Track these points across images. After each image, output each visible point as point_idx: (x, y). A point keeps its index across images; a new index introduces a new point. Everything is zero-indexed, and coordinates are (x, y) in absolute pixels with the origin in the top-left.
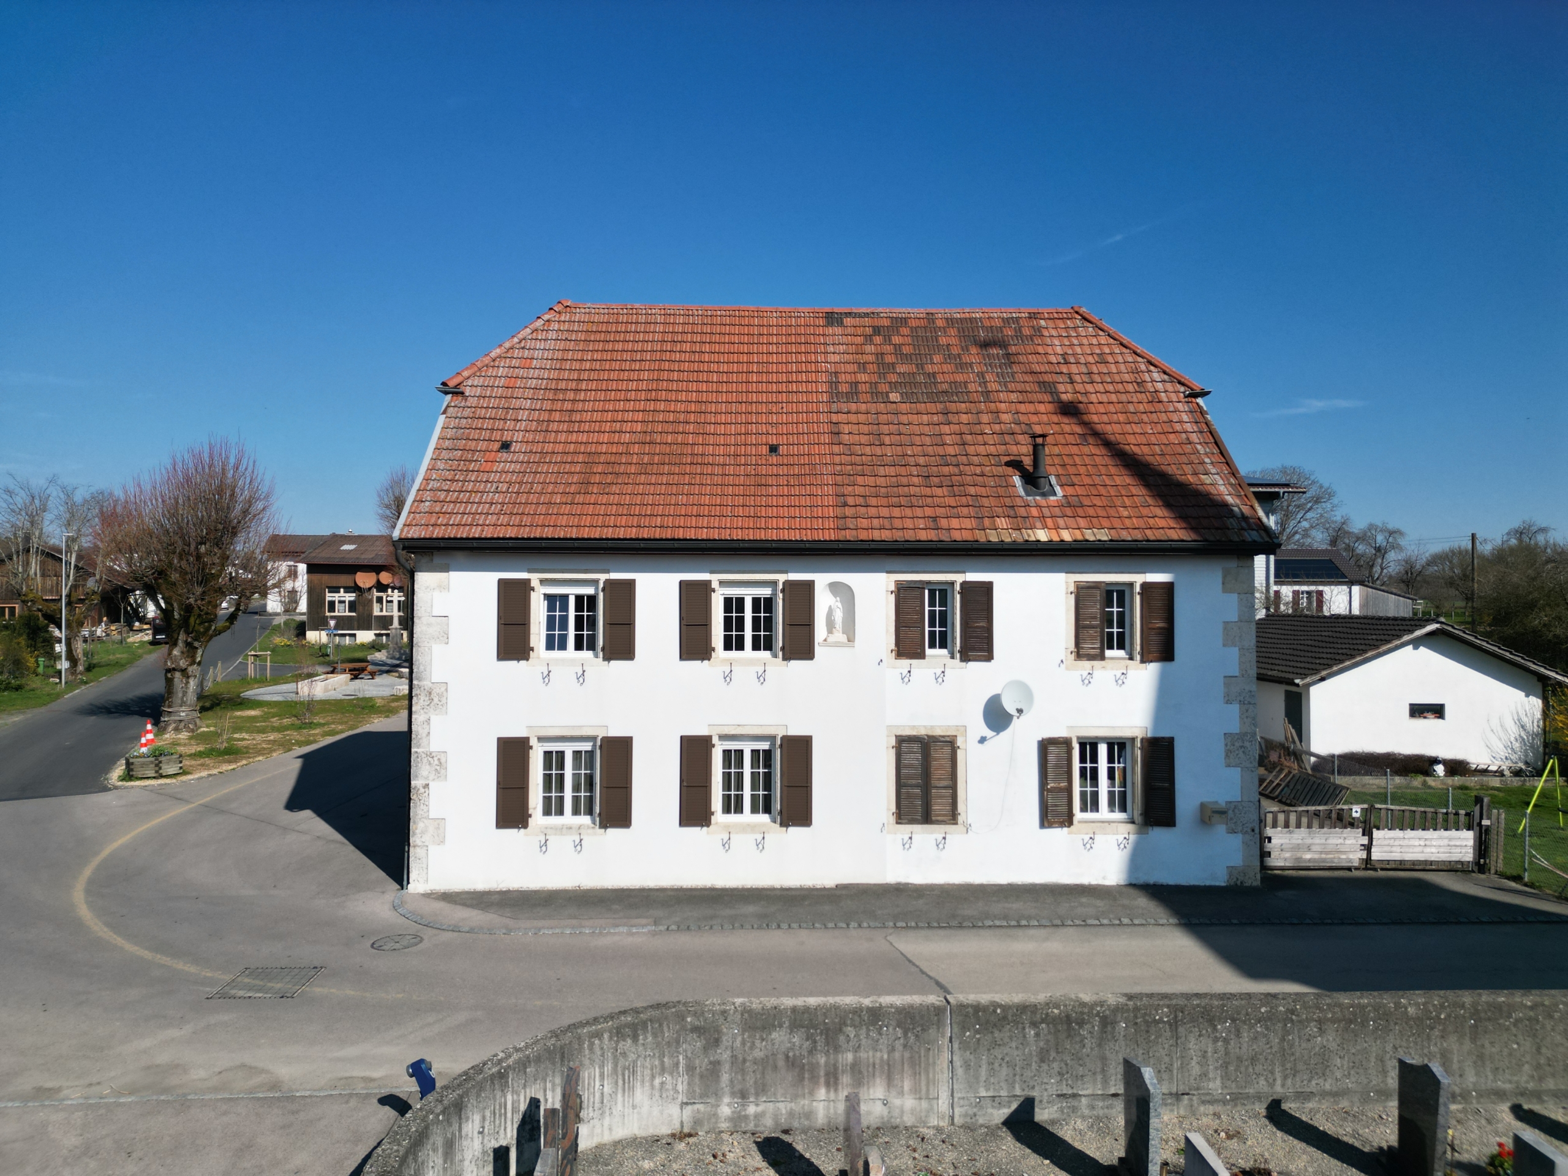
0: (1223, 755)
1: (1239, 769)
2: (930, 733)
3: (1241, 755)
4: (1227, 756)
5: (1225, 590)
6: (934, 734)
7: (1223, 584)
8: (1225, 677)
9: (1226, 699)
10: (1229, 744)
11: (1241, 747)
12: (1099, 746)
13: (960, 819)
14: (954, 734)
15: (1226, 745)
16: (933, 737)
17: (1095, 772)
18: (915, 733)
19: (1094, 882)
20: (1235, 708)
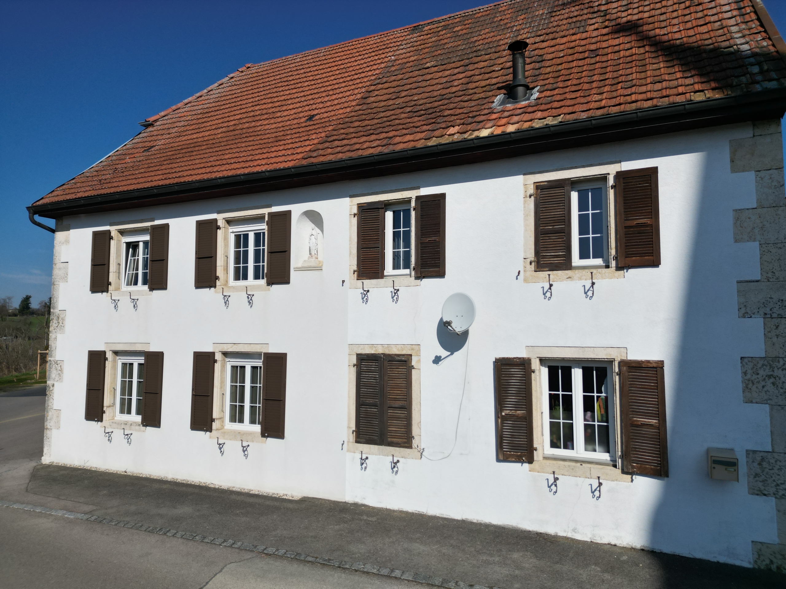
0: (740, 386)
1: (767, 407)
2: (387, 352)
3: (769, 386)
4: (746, 388)
5: (734, 169)
6: (390, 353)
7: (732, 161)
8: (738, 282)
9: (743, 310)
10: (749, 372)
11: (770, 377)
12: (573, 370)
13: (415, 443)
14: (409, 353)
15: (745, 373)
16: (389, 355)
17: (568, 402)
18: (373, 352)
19: (562, 534)
20: (757, 323)
